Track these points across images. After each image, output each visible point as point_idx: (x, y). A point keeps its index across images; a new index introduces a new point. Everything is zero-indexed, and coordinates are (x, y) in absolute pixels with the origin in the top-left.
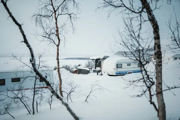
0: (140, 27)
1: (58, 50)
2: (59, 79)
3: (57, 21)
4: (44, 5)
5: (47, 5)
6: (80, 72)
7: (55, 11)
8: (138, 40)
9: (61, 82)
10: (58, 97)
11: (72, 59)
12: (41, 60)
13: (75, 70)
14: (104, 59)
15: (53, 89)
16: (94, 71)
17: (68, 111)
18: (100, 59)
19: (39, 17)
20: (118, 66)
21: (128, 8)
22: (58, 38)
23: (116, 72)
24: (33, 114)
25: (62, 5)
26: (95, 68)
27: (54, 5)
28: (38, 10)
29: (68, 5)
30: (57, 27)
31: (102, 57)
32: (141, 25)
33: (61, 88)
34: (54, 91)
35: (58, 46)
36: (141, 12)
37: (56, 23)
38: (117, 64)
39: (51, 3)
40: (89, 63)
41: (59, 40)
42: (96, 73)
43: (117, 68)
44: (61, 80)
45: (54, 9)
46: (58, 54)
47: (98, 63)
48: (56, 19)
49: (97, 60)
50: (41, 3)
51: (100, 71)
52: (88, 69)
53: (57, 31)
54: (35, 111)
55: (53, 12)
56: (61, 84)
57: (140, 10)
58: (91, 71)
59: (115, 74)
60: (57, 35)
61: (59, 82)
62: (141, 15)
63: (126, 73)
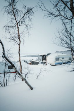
0: (71, 28)
1: (19, 47)
2: (20, 66)
3: (18, 29)
4: (10, 20)
5: (12, 19)
6: (33, 63)
7: (17, 23)
8: (70, 37)
9: (21, 67)
10: (19, 74)
11: (28, 56)
12: (9, 53)
13: (30, 62)
14: (48, 55)
15: (16, 69)
16: (42, 63)
17: (26, 83)
18: (45, 55)
19: (7, 27)
20: (57, 59)
21: (63, 17)
22: (20, 40)
23: (55, 63)
24: (4, 86)
25: (21, 20)
26: (43, 61)
27: (17, 20)
28: (7, 23)
29: (25, 20)
30: (19, 33)
31: (46, 54)
32: (72, 27)
33: (21, 71)
34: (17, 70)
35: (19, 45)
36: (72, 19)
37: (18, 31)
38: (56, 58)
39: (15, 19)
40: (39, 58)
41: (20, 41)
42: (43, 64)
43: (56, 60)
44: (21, 66)
45: (17, 22)
46: (19, 50)
47: (44, 57)
48: (18, 28)
49: (43, 56)
50: (9, 18)
51: (45, 63)
52: (38, 62)
53: (19, 35)
54: (5, 85)
55: (16, 24)
56: (21, 69)
57: (71, 17)
58: (40, 63)
59: (55, 65)
60: (19, 38)
61: (20, 67)
62: (71, 21)
63: (62, 64)
